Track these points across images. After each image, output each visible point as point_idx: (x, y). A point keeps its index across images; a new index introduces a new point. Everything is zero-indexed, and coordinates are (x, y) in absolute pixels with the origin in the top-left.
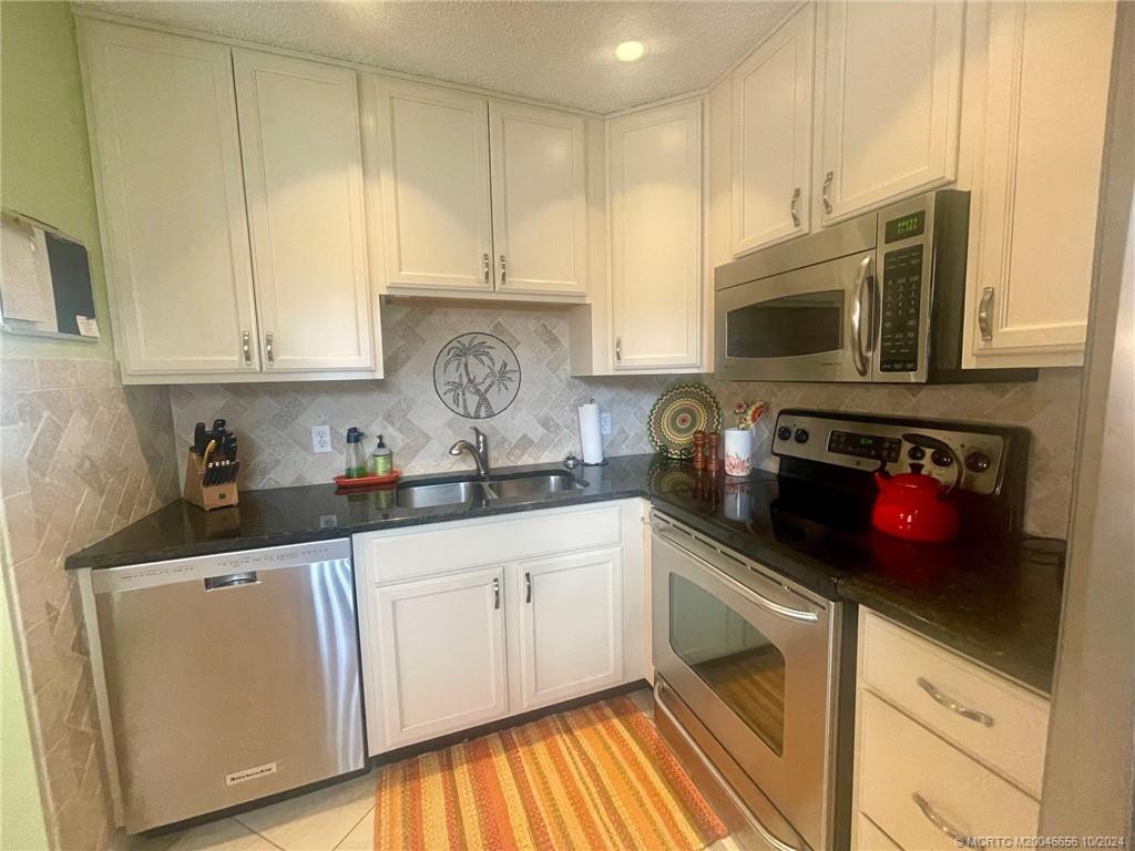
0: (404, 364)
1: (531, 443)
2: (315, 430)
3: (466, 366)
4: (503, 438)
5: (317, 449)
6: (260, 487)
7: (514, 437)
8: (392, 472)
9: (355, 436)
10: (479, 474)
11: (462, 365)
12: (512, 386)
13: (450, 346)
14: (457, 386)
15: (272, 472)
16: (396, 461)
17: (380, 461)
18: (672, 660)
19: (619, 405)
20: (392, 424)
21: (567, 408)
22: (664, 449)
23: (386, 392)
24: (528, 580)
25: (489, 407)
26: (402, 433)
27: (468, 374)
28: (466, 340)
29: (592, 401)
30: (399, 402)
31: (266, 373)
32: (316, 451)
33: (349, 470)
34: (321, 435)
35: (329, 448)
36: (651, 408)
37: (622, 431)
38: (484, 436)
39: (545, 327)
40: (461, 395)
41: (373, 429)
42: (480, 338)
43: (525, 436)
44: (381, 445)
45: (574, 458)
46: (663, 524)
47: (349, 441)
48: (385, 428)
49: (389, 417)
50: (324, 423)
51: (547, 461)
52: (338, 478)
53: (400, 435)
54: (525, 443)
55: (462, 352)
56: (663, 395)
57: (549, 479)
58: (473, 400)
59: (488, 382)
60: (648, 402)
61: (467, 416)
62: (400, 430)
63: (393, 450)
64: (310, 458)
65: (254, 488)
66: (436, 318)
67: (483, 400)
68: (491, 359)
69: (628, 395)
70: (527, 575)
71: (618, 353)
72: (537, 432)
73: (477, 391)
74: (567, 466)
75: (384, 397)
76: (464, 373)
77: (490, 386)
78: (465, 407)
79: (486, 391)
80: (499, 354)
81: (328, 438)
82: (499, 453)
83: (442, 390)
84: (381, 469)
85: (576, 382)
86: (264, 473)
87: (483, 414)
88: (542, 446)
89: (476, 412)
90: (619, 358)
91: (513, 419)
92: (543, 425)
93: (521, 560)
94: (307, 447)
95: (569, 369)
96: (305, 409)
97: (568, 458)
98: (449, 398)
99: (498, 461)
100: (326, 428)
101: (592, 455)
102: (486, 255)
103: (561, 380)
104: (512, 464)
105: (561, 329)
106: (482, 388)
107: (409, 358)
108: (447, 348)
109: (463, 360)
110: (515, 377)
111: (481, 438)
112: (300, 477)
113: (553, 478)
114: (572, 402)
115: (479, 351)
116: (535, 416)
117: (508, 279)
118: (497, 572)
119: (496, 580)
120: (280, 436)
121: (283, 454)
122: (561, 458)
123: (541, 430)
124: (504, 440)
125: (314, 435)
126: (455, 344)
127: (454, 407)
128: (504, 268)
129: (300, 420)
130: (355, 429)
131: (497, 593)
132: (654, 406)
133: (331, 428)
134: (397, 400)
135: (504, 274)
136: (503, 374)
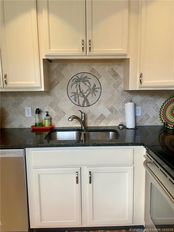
0: (56, 85)
1: (104, 117)
2: (26, 108)
3: (79, 86)
4: (93, 115)
5: (27, 115)
6: (9, 127)
7: (98, 115)
8: (51, 125)
9: (38, 111)
10: (82, 129)
11: (78, 85)
12: (98, 94)
13: (73, 78)
14: (75, 94)
15: (13, 122)
16: (53, 121)
17: (47, 121)
18: (151, 223)
19: (146, 103)
20: (52, 107)
21: (121, 104)
22: (166, 124)
23: (50, 96)
24: (90, 174)
25: (88, 102)
26: (55, 111)
27: (80, 89)
28: (79, 76)
29: (131, 101)
30: (55, 100)
31: (5, 88)
32: (26, 116)
33: (36, 124)
34: (28, 110)
35: (30, 115)
36: (162, 105)
37: (146, 115)
38: (84, 114)
39: (112, 69)
40: (77, 98)
41: (45, 109)
42: (85, 75)
43: (102, 115)
44: (47, 115)
45: (122, 125)
46: (150, 160)
47: (36, 113)
48: (49, 109)
49: (51, 105)
50: (29, 107)
51: (111, 125)
52: (32, 126)
53: (55, 112)
54: (102, 117)
55: (78, 81)
56: (168, 99)
57: (109, 133)
58: (82, 99)
59: (88, 92)
60: (160, 102)
61: (79, 105)
62: (55, 110)
63: (52, 117)
64: (24, 118)
65: (7, 127)
66: (69, 67)
67: (86, 100)
68: (89, 83)
69: (150, 98)
70: (90, 172)
71: (140, 80)
72: (107, 113)
73: (84, 96)
74: (119, 128)
75: (49, 98)
76: (78, 89)
77: (89, 94)
78: (79, 102)
79: (87, 96)
80: (93, 81)
81: (30, 112)
82: (91, 121)
83: (70, 95)
84: (47, 124)
85: (126, 93)
86: (10, 123)
87: (85, 105)
88: (109, 119)
89: (83, 104)
90: (141, 82)
91: (98, 107)
92: (110, 110)
93: (88, 166)
94: (23, 114)
95: (122, 87)
96: (23, 101)
97: (120, 125)
98: (73, 98)
99: (91, 124)
100: (30, 108)
101: (130, 124)
102: (83, 40)
103: (119, 92)
104: (96, 126)
105: (120, 70)
106: (86, 95)
107: (58, 83)
108: (72, 79)
109: (78, 83)
110: (99, 90)
111: (83, 115)
112: (21, 125)
113: (111, 133)
114: (123, 101)
115: (85, 80)
116: (107, 107)
117: (92, 50)
118: (78, 169)
119: (77, 172)
120: (15, 110)
121: (16, 117)
122: (117, 125)
123: (109, 112)
124: (94, 116)
125: (26, 111)
126: (75, 77)
127: (74, 102)
128: (90, 45)
129: (21, 105)
130: (38, 109)
131: (77, 178)
132: (164, 104)
133: (31, 108)
134: (53, 99)
135: (90, 48)
136: (94, 89)
